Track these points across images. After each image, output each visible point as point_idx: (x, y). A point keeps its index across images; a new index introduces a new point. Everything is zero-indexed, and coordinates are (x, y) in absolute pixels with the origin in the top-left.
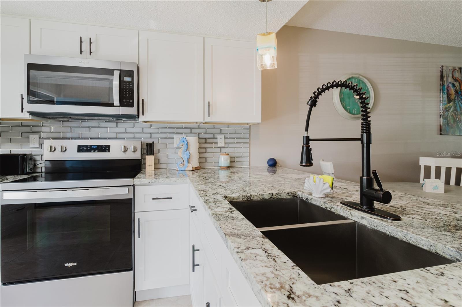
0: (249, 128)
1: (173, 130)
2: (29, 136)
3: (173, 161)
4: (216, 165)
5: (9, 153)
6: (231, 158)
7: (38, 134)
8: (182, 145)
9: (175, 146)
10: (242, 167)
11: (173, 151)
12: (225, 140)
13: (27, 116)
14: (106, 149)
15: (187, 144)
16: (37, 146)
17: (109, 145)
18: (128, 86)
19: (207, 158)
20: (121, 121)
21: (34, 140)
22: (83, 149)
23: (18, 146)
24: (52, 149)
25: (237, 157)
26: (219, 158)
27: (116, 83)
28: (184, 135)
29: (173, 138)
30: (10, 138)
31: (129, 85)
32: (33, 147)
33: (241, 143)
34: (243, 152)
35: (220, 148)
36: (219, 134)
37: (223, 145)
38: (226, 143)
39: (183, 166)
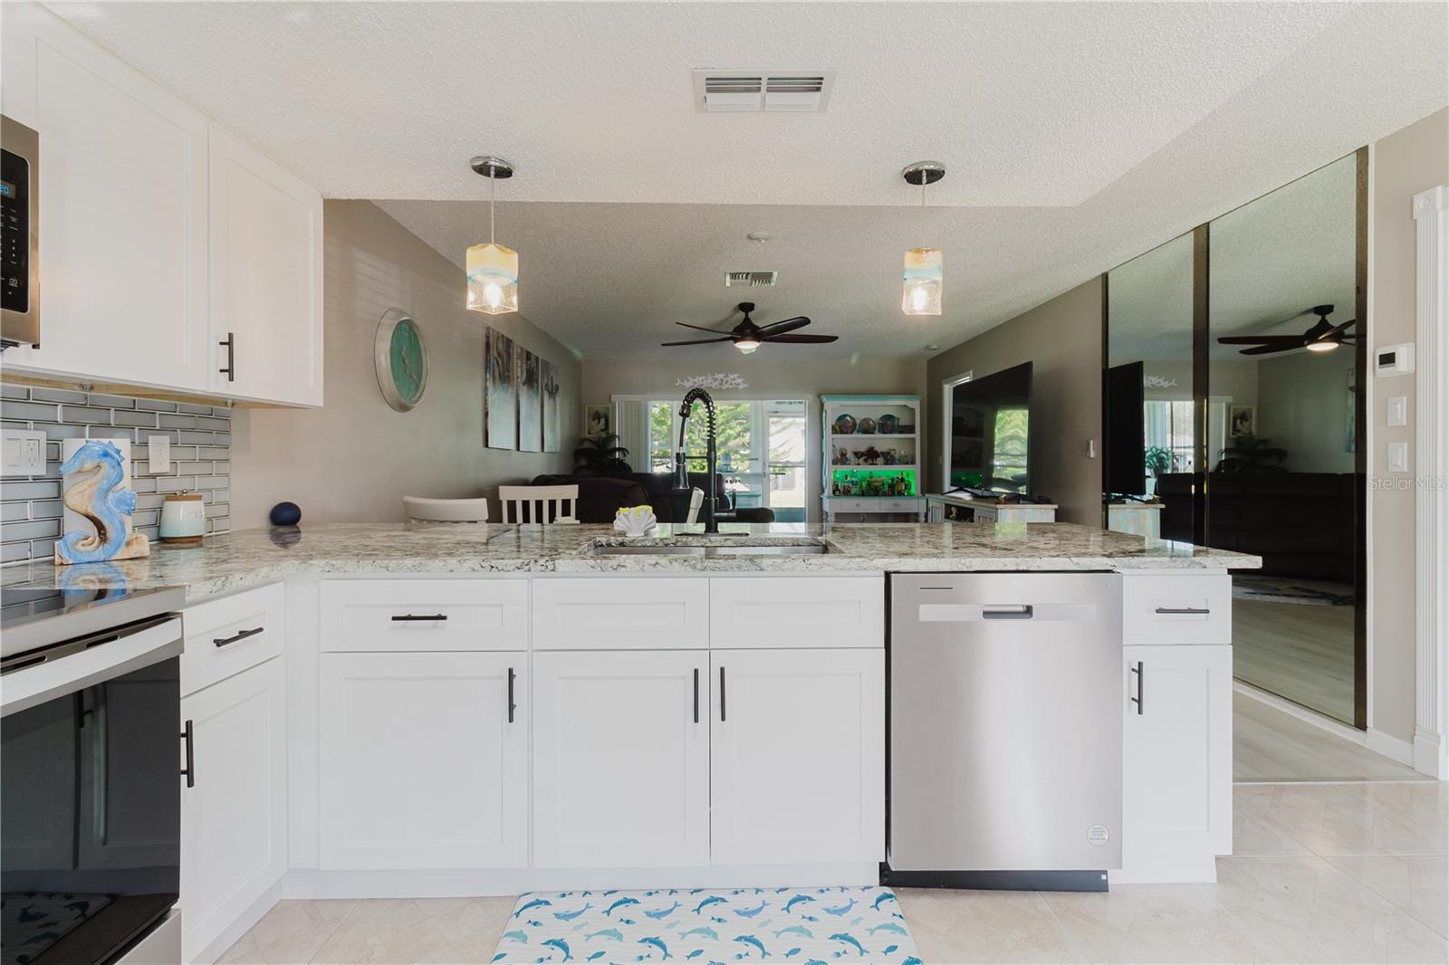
0: (229, 415)
8: (94, 466)
12: (170, 449)
15: (120, 465)
18: (1, 219)
28: (34, 429)
31: (7, 212)
33: (211, 461)
34: (217, 490)
35: (154, 476)
36: (152, 429)
37: (166, 468)
38: (173, 463)
39: (98, 547)
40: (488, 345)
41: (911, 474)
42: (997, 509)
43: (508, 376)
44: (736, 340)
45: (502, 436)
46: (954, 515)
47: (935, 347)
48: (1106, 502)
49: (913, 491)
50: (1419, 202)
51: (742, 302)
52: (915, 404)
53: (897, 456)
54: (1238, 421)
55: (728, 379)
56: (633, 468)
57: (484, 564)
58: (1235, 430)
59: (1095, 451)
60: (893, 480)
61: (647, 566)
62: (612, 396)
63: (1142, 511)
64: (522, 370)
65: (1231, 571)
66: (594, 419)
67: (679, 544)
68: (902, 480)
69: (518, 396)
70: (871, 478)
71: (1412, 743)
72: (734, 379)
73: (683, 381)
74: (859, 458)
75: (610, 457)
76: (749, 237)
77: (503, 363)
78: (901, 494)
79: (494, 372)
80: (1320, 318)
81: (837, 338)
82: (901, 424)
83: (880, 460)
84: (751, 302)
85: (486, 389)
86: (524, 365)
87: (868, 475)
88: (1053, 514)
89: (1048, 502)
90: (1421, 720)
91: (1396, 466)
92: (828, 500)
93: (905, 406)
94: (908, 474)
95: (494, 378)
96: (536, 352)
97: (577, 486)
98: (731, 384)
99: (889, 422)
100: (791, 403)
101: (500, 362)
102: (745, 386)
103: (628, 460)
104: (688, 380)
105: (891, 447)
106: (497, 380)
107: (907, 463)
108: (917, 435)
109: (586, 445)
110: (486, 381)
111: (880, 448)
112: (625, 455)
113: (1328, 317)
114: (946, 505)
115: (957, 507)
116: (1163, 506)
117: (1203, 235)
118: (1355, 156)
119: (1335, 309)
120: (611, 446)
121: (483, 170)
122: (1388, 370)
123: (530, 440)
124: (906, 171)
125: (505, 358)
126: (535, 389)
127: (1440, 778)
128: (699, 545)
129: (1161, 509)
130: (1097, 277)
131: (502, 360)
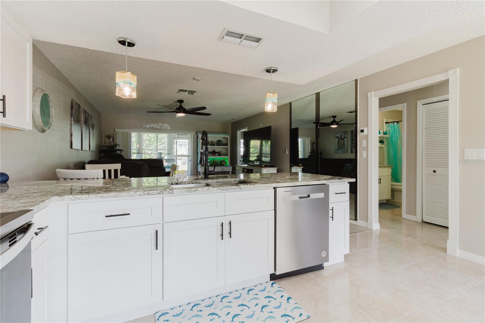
40: (72, 107)
41: (227, 159)
42: (261, 169)
43: (79, 120)
44: (177, 112)
45: (77, 145)
46: (245, 171)
47: (236, 119)
48: (291, 167)
49: (227, 164)
50: (369, 95)
51: (179, 99)
52: (228, 137)
53: (222, 153)
54: (313, 145)
55: (163, 125)
56: (125, 157)
57: (145, 193)
58: (312, 147)
59: (287, 152)
60: (221, 161)
61: (205, 190)
62: (116, 129)
63: (298, 169)
64: (83, 118)
65: (348, 183)
66: (107, 138)
67: (197, 183)
68: (224, 161)
69: (81, 128)
70: (214, 160)
71: (367, 222)
72: (166, 126)
73: (146, 125)
74: (210, 154)
75: (116, 153)
76: (194, 79)
77: (77, 114)
78: (223, 165)
79: (74, 117)
80: (333, 119)
81: (211, 114)
82: (223, 143)
83: (217, 154)
84: (183, 100)
85: (71, 124)
86: (84, 115)
87: (213, 159)
88: (276, 170)
89: (274, 167)
90: (369, 216)
91: (364, 156)
92: (200, 168)
93: (225, 137)
94: (226, 159)
95: (74, 120)
96: (87, 110)
97: (120, 164)
98: (165, 127)
99: (220, 142)
100: (182, 135)
101: (76, 114)
102: (170, 128)
103: (123, 154)
104: (148, 125)
105: (220, 150)
106: (76, 122)
107: (225, 155)
108: (229, 147)
109: (104, 148)
110: (71, 121)
111: (217, 151)
112: (121, 152)
113: (335, 119)
114: (243, 168)
115: (246, 169)
116: (303, 167)
117: (318, 95)
118: (355, 81)
119: (337, 117)
120: (115, 149)
121: (123, 43)
122: (362, 134)
123: (86, 147)
124: (267, 69)
125: (78, 112)
126: (87, 125)
127: (373, 229)
128: (204, 183)
129: (302, 168)
130: (288, 103)
131: (77, 113)
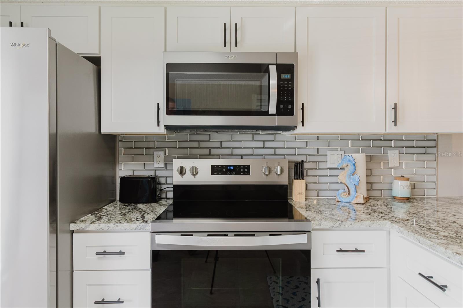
0: (436, 138)
1: (325, 144)
2: (153, 153)
3: (325, 187)
4: (386, 193)
5: (132, 174)
6: (411, 182)
7: (162, 151)
8: (347, 165)
9: (328, 166)
10: (425, 197)
11: (325, 172)
12: (399, 156)
13: (162, 130)
14: (244, 170)
15: (354, 165)
16: (162, 165)
17: (249, 165)
18: (286, 87)
19: (374, 183)
20: (259, 133)
21: (159, 157)
22: (218, 170)
23: (141, 166)
24: (182, 171)
25: (417, 182)
26: (392, 183)
27: (274, 82)
28: (340, 150)
29: (326, 155)
30: (133, 156)
31: (288, 84)
32: (158, 167)
33: (424, 161)
34: (427, 175)
35: (391, 168)
36: (391, 148)
37: (397, 165)
38: (400, 162)
39: (347, 197)
